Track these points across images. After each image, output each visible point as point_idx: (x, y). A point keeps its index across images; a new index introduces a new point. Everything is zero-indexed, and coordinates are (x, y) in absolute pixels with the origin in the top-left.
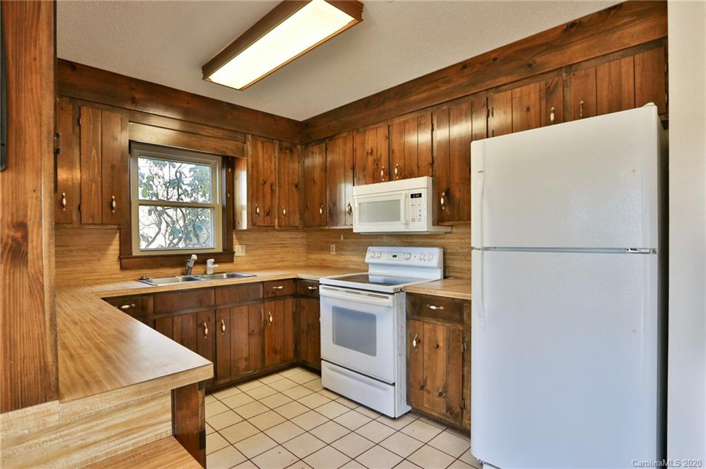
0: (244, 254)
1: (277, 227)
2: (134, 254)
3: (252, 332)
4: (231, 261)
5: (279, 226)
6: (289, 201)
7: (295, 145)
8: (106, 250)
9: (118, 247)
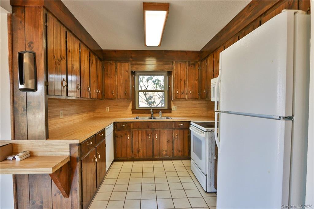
0: (176, 110)
1: (187, 99)
2: (136, 108)
3: (169, 141)
4: (171, 112)
5: (188, 98)
6: (193, 87)
7: (197, 62)
8: (128, 107)
9: (131, 106)
